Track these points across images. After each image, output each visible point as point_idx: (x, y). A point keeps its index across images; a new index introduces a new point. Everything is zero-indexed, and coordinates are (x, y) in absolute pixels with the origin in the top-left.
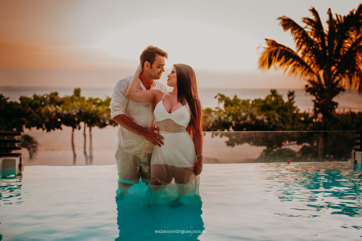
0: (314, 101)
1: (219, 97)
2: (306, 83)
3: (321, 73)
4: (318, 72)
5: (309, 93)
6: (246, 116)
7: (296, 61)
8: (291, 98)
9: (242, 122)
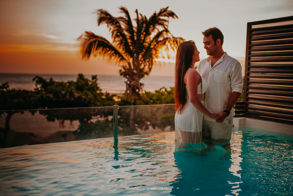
0: (126, 82)
1: (36, 79)
2: (120, 68)
3: (131, 60)
4: (129, 59)
5: (122, 76)
6: (66, 94)
7: (111, 51)
8: (94, 80)
9: (62, 99)
